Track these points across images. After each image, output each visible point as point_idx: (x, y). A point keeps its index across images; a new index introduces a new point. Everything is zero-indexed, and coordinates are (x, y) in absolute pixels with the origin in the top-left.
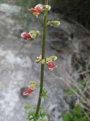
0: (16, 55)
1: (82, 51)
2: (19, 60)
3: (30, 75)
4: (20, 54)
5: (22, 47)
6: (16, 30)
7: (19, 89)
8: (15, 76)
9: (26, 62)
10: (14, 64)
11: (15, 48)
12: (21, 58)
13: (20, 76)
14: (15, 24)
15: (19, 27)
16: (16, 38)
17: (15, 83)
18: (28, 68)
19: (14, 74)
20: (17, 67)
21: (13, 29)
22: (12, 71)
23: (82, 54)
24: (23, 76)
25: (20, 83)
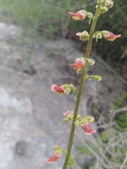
0: (12, 95)
1: (101, 93)
2: (15, 102)
3: (30, 124)
4: (17, 94)
5: (20, 84)
6: (12, 59)
7: (14, 143)
8: (8, 125)
9: (25, 105)
10: (9, 108)
11: (10, 85)
12: (18, 99)
13: (15, 125)
14: (11, 51)
15: (16, 56)
16: (12, 70)
17: (9, 134)
18: (27, 115)
19: (7, 121)
20: (12, 112)
21: (9, 58)
22: (5, 118)
23: (101, 97)
24: (20, 126)
25: (16, 135)
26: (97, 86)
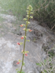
0: (12, 43)
1: (48, 42)
2: (13, 46)
3: (19, 54)
4: (14, 43)
5: (16, 39)
6: (13, 29)
7: (13, 62)
8: (11, 55)
9: (17, 47)
10: (11, 48)
11: (12, 39)
12: (15, 45)
13: (13, 54)
14: (13, 26)
16: (13, 34)
17: (11, 58)
18: (18, 51)
19: (10, 53)
20: (12, 50)
21: (12, 29)
23: (48, 44)
24: (15, 55)
25: (13, 58)
26: (46, 39)
